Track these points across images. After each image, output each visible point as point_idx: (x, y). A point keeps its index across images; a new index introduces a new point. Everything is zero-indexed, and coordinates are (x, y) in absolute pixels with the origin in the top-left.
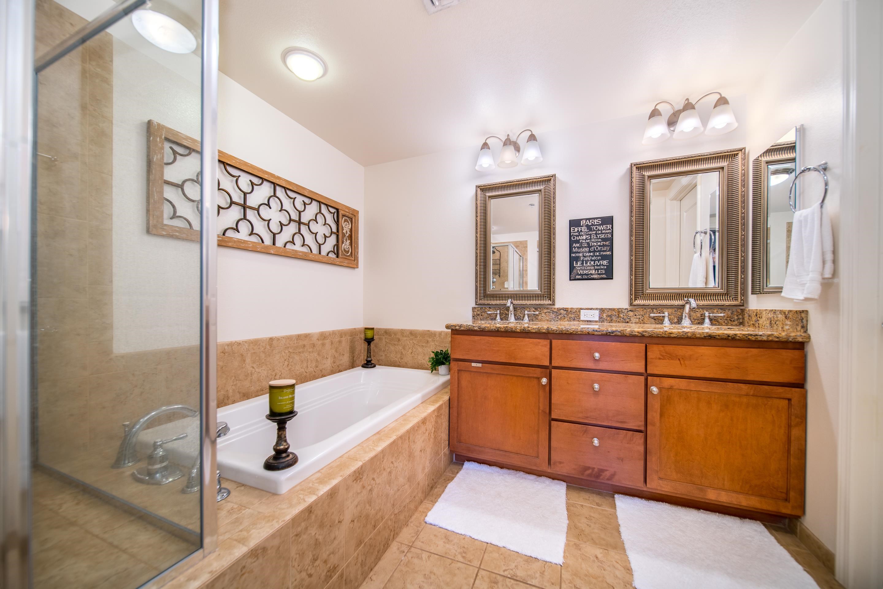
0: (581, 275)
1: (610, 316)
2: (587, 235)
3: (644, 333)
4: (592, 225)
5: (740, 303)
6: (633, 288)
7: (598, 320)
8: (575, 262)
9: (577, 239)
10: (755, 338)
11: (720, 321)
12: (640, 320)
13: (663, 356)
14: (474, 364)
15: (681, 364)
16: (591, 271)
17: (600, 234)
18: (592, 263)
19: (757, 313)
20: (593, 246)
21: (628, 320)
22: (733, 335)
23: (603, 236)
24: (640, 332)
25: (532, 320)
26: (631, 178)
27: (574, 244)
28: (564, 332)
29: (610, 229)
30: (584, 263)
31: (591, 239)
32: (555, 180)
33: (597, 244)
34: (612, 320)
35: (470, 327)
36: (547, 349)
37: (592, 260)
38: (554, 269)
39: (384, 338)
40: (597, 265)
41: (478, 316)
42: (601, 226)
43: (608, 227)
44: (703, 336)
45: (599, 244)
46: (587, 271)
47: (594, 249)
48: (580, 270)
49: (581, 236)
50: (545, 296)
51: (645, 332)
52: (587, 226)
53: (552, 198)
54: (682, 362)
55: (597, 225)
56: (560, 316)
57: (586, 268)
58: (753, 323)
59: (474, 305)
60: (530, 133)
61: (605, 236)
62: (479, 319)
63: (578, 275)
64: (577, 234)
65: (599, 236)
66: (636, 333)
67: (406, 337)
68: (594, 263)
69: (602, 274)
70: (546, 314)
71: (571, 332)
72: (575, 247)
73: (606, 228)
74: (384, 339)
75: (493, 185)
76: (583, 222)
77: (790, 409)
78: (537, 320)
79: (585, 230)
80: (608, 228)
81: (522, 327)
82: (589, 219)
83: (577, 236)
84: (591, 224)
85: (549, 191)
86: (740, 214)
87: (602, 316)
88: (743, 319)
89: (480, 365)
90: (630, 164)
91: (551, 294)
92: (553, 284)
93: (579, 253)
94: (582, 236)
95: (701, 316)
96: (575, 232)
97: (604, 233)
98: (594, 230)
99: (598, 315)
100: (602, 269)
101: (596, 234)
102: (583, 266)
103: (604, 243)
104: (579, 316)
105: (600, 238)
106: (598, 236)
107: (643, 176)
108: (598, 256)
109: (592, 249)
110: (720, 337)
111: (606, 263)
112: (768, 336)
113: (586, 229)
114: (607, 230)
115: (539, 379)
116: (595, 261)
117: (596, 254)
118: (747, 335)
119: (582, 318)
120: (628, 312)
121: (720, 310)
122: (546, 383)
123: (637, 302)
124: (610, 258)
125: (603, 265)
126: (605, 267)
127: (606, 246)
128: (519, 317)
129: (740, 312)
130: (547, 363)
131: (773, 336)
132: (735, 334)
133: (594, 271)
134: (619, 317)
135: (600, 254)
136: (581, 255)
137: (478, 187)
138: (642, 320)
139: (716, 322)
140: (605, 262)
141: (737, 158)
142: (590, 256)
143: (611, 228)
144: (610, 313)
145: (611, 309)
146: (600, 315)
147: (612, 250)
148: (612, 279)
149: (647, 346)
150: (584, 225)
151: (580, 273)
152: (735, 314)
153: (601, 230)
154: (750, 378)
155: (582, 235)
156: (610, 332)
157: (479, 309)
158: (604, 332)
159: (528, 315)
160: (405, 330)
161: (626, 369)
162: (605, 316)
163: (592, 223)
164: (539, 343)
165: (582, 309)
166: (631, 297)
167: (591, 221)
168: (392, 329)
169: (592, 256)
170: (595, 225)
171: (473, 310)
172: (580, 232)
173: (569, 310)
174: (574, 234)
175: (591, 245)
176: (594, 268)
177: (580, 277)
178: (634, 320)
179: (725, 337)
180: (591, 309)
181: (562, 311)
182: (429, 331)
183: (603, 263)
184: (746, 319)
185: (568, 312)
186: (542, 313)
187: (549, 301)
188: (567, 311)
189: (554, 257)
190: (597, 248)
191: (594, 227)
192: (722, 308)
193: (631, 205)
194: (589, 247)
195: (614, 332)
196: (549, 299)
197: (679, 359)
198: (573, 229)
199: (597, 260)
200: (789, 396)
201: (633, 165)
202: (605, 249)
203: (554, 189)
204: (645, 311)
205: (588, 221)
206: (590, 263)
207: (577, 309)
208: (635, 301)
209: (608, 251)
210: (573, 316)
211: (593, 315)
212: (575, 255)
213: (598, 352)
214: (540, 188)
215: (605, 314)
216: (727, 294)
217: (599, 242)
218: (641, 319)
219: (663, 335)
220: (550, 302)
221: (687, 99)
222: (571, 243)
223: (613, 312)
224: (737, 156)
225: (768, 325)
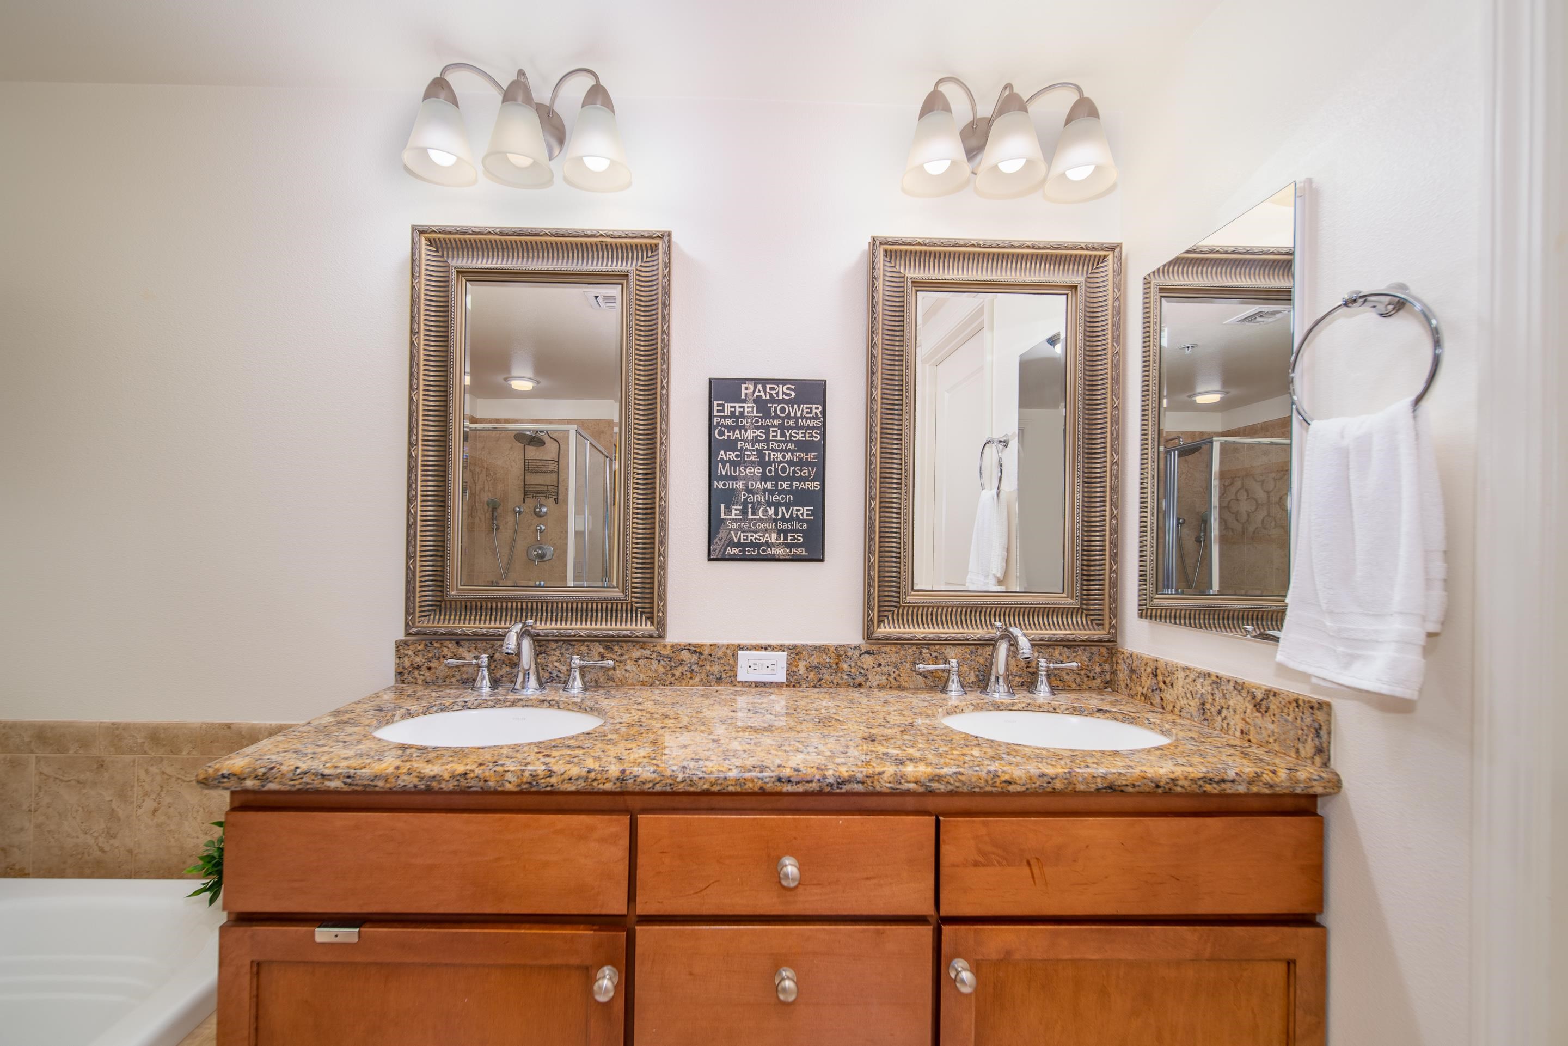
0: (739, 545)
1: (816, 668)
2: (757, 428)
3: (935, 785)
4: (773, 400)
5: (1109, 633)
6: (874, 590)
7: (784, 680)
8: (723, 506)
9: (729, 436)
10: (1218, 788)
11: (1066, 677)
12: (891, 679)
13: (983, 854)
14: (323, 935)
15: (1033, 877)
16: (767, 535)
17: (792, 428)
18: (771, 511)
19: (1157, 668)
20: (774, 462)
21: (860, 679)
22: (1167, 783)
23: (799, 437)
24: (922, 780)
25: (596, 681)
26: (873, 278)
27: (722, 452)
28: (681, 788)
29: (816, 418)
30: (750, 510)
31: (767, 441)
32: (668, 250)
33: (784, 457)
34: (820, 680)
35: (306, 779)
36: (620, 851)
37: (769, 504)
38: (663, 524)
39: (34, 761)
40: (783, 519)
41: (416, 672)
42: (796, 406)
43: (814, 410)
44: (1093, 787)
45: (789, 456)
46: (756, 536)
47: (776, 470)
48: (736, 531)
49: (740, 428)
50: (637, 608)
51: (938, 781)
52: (758, 401)
53: (660, 306)
54: (1036, 870)
55: (783, 401)
56: (680, 669)
57: (754, 525)
58: (1145, 691)
59: (401, 636)
60: (589, 82)
61: (805, 436)
62: (420, 682)
63: (731, 544)
64: (730, 422)
65: (791, 436)
66: (912, 786)
67: (131, 751)
68: (776, 513)
69: (797, 546)
70: (640, 662)
71: (705, 787)
72: (724, 462)
73: (807, 413)
74: (32, 767)
75: (474, 233)
76: (746, 388)
77: (1292, 989)
78: (611, 683)
79: (752, 412)
80: (814, 414)
81: (527, 774)
82: (764, 382)
83: (730, 428)
84: (768, 397)
85: (653, 283)
86: (1109, 410)
87: (795, 669)
88: (1114, 673)
89: (348, 935)
90: (870, 240)
91: (652, 603)
92: (659, 573)
93: (735, 479)
94: (743, 431)
95: (1027, 667)
96: (725, 417)
97: (802, 428)
98: (777, 417)
99: (785, 666)
100: (796, 531)
101: (782, 427)
102: (745, 519)
103: (803, 455)
104: (733, 669)
105: (791, 441)
106: (788, 435)
107: (902, 280)
108: (785, 492)
109: (770, 471)
110: (1137, 789)
111: (807, 515)
112: (1249, 783)
113: (755, 409)
114: (811, 418)
115: (588, 975)
116: (777, 505)
117: (781, 485)
118: (1201, 783)
119: (742, 675)
120: (860, 655)
121: (1066, 649)
122: (611, 994)
123: (885, 630)
124: (817, 500)
125: (798, 519)
126: (805, 527)
127: (808, 464)
128: (555, 673)
129: (1106, 655)
130: (618, 906)
131: (1261, 784)
132: (1172, 780)
133: (774, 536)
134: (838, 670)
135: (791, 486)
136: (740, 485)
137: (421, 232)
138: (895, 679)
139: (1059, 682)
140: (804, 512)
141: (1105, 269)
142: (765, 490)
143: (820, 415)
144: (814, 661)
145: (820, 647)
146: (789, 665)
147: (821, 477)
148: (822, 560)
149: (941, 824)
150: (750, 398)
151: (736, 541)
152: (1097, 660)
153: (796, 417)
154: (1205, 907)
155: (743, 427)
156: (832, 785)
157: (421, 648)
158: (814, 786)
159: (582, 668)
160: (127, 727)
161: (879, 908)
162: (802, 666)
163: (771, 394)
164: (592, 829)
165: (742, 649)
166: (869, 615)
167: (768, 386)
168: (69, 725)
169: (771, 492)
170: (779, 402)
171: (398, 651)
172: (737, 418)
173: (706, 652)
174: (722, 422)
175: (767, 459)
176: (776, 526)
177: (736, 551)
178: (875, 679)
179: (1147, 790)
180: (766, 649)
181: (685, 655)
182: (229, 726)
183: (799, 513)
184: (1123, 675)
185: (702, 657)
186: (626, 660)
187: (649, 623)
188: (701, 653)
189: (664, 486)
190: (784, 469)
191: (776, 408)
192: (1070, 645)
193: (872, 354)
194: (763, 463)
195: (843, 783)
196: (647, 618)
197: (1029, 863)
198: (718, 405)
199: (782, 505)
200: (1290, 953)
201: (877, 244)
202: (804, 473)
203: (667, 277)
204: (902, 652)
205: (760, 387)
206: (765, 511)
207: (728, 647)
208: (879, 626)
209: (813, 481)
210: (716, 669)
211: (771, 667)
212: (725, 485)
213: (792, 855)
214: (624, 268)
215: (804, 663)
216: (1080, 610)
217: (789, 451)
218: (893, 675)
219: (989, 789)
220: (648, 628)
221: (1008, 86)
222: (713, 447)
223: (825, 657)
224: (1103, 262)
225: (1194, 710)
